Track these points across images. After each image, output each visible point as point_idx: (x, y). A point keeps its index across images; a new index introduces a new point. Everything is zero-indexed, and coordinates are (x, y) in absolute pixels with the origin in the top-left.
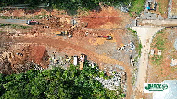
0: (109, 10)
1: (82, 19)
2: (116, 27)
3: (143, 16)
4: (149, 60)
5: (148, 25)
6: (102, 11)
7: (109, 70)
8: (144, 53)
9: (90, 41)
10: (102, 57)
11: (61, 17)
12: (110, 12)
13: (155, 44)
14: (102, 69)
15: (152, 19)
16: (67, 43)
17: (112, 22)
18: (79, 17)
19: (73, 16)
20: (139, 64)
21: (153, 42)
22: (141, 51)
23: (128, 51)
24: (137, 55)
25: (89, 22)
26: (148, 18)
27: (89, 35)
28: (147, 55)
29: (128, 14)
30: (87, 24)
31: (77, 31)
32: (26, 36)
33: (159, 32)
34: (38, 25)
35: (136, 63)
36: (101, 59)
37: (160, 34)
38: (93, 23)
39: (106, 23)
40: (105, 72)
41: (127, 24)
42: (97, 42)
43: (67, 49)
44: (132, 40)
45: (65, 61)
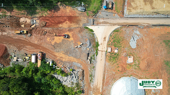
0: (67, 10)
1: (41, 18)
2: (73, 26)
3: (100, 15)
4: (106, 58)
5: (105, 23)
6: (60, 10)
7: (67, 67)
8: (102, 51)
9: (48, 39)
10: (60, 55)
11: (21, 17)
12: (68, 11)
13: (112, 43)
14: (60, 66)
15: (109, 17)
16: (27, 42)
17: (70, 21)
18: (38, 16)
19: (33, 16)
20: (96, 62)
21: (110, 40)
22: (98, 49)
23: (85, 49)
24: (95, 53)
25: (48, 21)
26: (105, 17)
27: (47, 34)
28: (104, 53)
29: (85, 13)
30: (46, 24)
31: (36, 30)
33: (116, 31)
35: (93, 60)
36: (59, 57)
37: (117, 32)
38: (52, 23)
39: (64, 22)
40: (63, 70)
41: (84, 23)
42: (55, 41)
43: (26, 48)
44: (89, 38)
45: (25, 59)
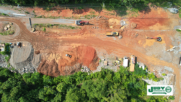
6: (151, 12)
7: (158, 72)
9: (139, 42)
10: (151, 58)
11: (110, 18)
12: (159, 13)
16: (117, 44)
17: (161, 23)
23: (177, 53)
25: (138, 23)
27: (139, 36)
29: (178, 15)
30: (136, 25)
31: (127, 32)
32: (75, 37)
34: (87, 26)
36: (150, 61)
38: (142, 24)
39: (154, 24)
41: (176, 25)
42: (146, 43)
45: (115, 63)
